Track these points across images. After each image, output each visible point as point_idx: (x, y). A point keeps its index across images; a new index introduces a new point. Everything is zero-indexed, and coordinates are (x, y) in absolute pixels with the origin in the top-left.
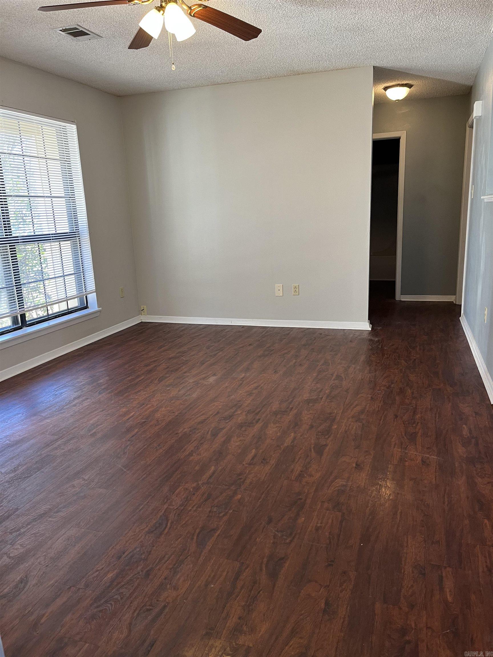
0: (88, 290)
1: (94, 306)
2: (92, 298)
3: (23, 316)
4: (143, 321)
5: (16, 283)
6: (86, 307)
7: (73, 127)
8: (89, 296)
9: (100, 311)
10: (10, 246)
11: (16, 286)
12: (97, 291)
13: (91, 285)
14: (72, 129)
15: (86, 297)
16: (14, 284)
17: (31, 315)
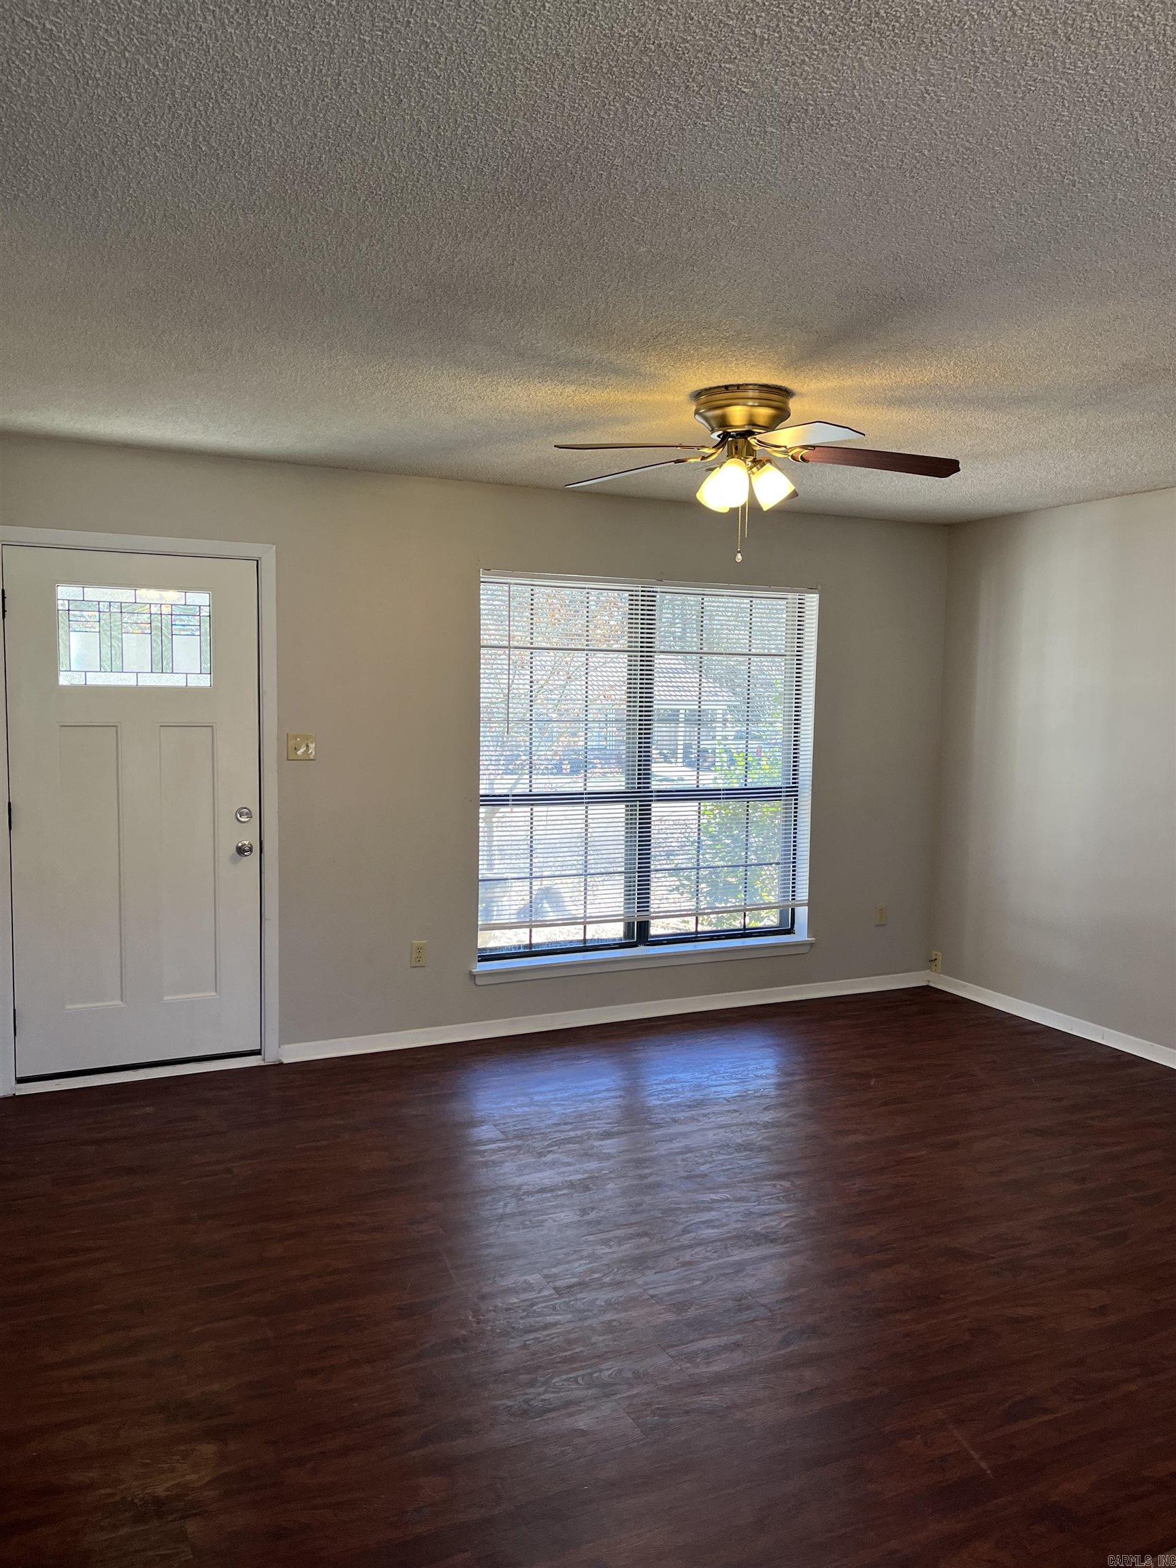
0: (800, 899)
1: (802, 933)
2: (802, 914)
3: (644, 926)
4: (932, 984)
5: (639, 868)
6: (790, 931)
7: (814, 598)
8: (798, 910)
9: (811, 944)
10: (640, 806)
11: (639, 872)
12: (810, 904)
13: (803, 893)
14: (812, 601)
15: (793, 910)
16: (637, 870)
17: (656, 929)
